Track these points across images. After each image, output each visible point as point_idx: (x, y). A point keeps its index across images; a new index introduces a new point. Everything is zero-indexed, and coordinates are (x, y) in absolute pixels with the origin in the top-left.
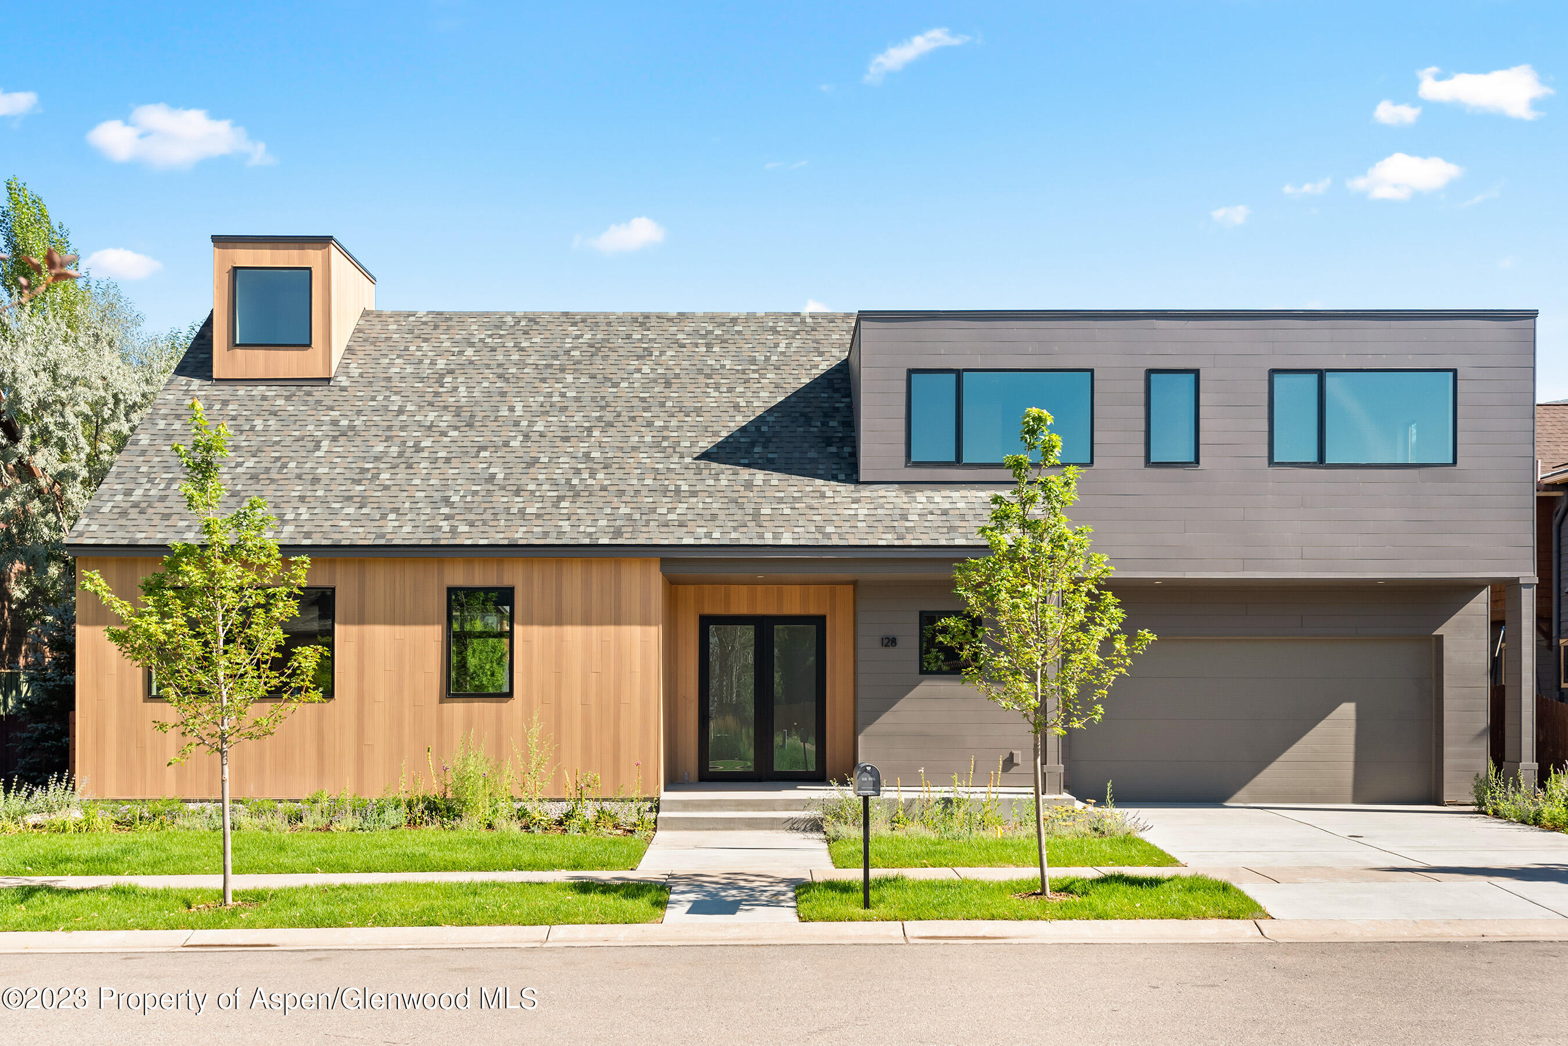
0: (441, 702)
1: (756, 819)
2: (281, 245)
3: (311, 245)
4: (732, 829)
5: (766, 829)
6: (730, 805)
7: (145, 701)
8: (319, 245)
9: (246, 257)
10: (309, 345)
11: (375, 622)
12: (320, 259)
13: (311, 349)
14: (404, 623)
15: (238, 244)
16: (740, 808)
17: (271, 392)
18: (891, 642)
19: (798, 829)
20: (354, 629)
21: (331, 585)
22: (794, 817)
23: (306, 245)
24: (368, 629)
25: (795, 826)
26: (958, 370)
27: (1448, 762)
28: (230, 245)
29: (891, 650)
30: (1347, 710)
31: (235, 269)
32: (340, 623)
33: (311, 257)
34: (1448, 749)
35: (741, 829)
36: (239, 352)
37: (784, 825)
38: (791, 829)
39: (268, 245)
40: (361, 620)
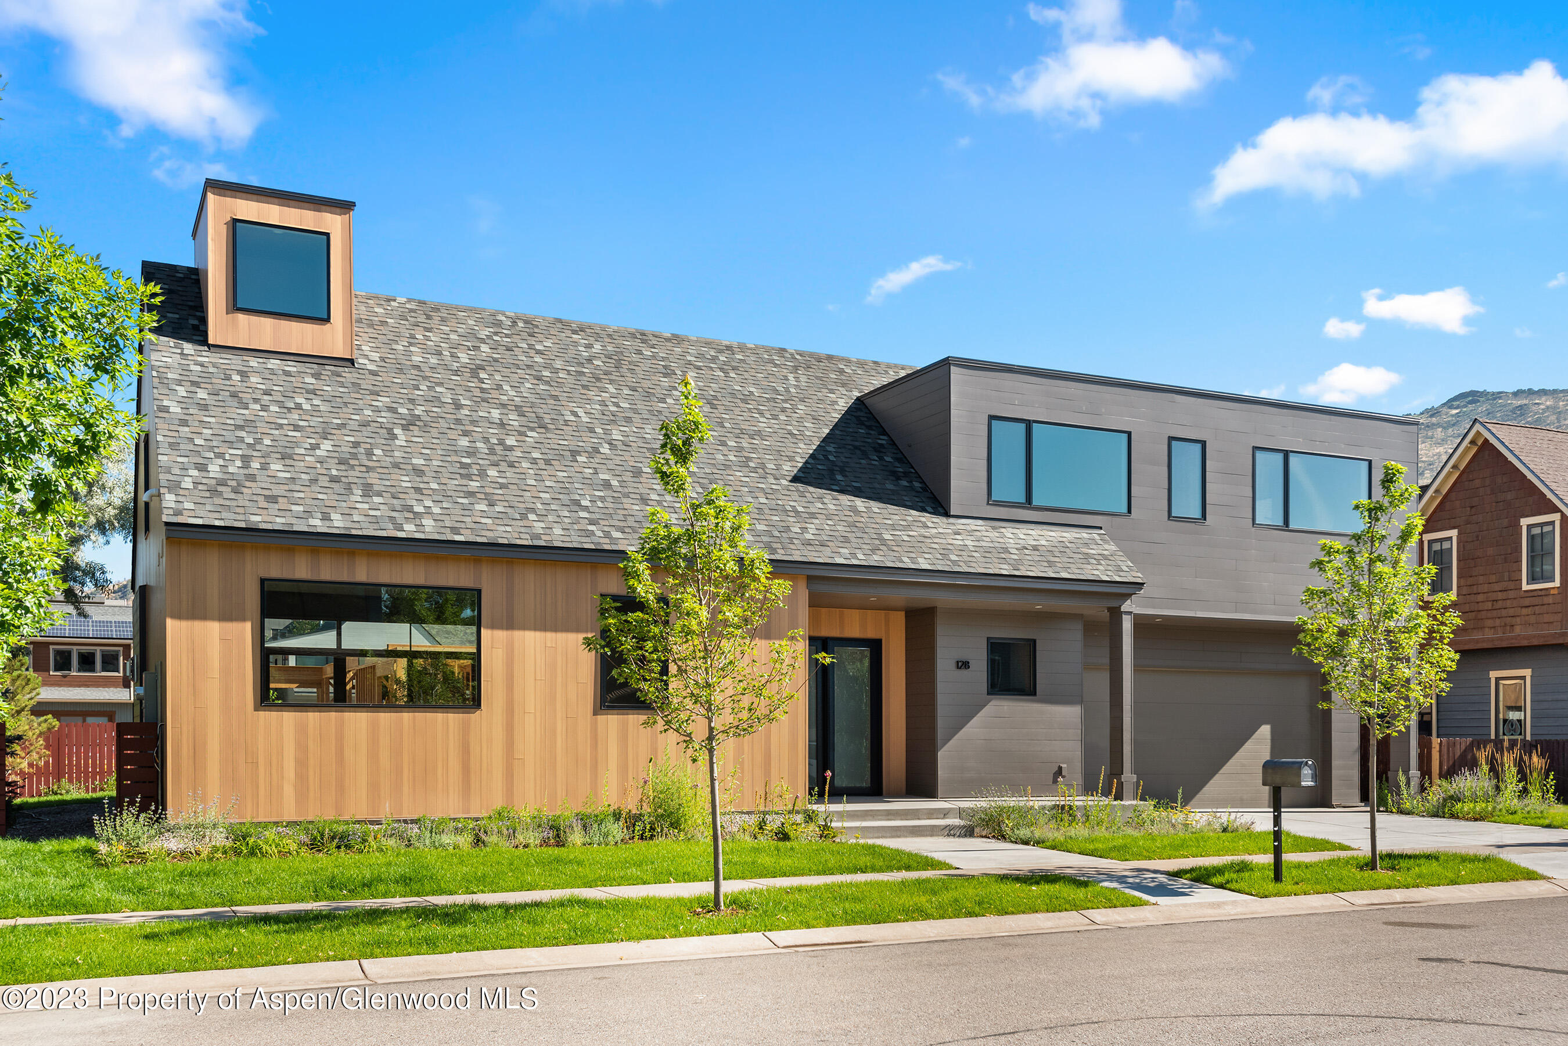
0: (595, 713)
1: (919, 826)
2: (292, 203)
3: (328, 208)
4: (899, 837)
5: (927, 836)
6: (882, 815)
7: (256, 709)
8: (338, 210)
9: (249, 210)
10: (327, 320)
11: (524, 627)
12: (339, 225)
13: (328, 325)
14: (555, 629)
15: (238, 194)
16: (889, 817)
17: (292, 367)
18: (964, 665)
19: (954, 836)
20: (501, 635)
21: (477, 586)
22: (951, 824)
23: (323, 207)
24: (518, 634)
25: (952, 832)
26: (1029, 421)
27: (1335, 773)
28: (229, 193)
29: (964, 672)
30: (1265, 730)
31: (235, 221)
32: (487, 627)
33: (332, 223)
34: (1335, 763)
35: (906, 837)
36: (241, 317)
37: (942, 832)
38: (948, 835)
39: (276, 200)
40: (509, 624)
